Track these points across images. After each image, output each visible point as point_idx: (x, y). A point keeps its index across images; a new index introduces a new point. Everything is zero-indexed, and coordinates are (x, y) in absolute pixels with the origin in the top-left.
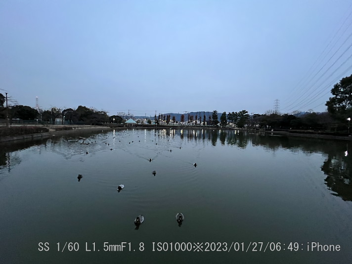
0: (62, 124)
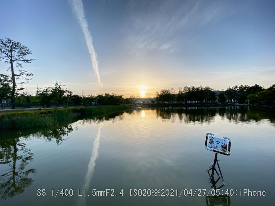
0: (96, 105)
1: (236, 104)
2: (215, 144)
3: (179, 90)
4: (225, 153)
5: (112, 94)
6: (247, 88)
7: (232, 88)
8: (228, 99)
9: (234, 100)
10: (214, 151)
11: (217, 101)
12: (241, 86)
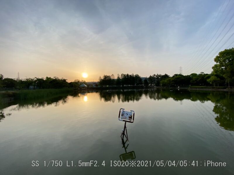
0: (34, 89)
1: (154, 87)
2: (125, 116)
3: (117, 76)
4: (131, 121)
5: (55, 78)
6: (161, 76)
7: (152, 76)
8: (150, 83)
9: (153, 84)
10: (124, 121)
11: (143, 85)
12: (157, 74)
